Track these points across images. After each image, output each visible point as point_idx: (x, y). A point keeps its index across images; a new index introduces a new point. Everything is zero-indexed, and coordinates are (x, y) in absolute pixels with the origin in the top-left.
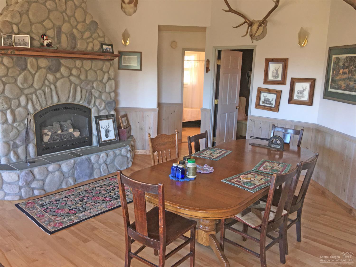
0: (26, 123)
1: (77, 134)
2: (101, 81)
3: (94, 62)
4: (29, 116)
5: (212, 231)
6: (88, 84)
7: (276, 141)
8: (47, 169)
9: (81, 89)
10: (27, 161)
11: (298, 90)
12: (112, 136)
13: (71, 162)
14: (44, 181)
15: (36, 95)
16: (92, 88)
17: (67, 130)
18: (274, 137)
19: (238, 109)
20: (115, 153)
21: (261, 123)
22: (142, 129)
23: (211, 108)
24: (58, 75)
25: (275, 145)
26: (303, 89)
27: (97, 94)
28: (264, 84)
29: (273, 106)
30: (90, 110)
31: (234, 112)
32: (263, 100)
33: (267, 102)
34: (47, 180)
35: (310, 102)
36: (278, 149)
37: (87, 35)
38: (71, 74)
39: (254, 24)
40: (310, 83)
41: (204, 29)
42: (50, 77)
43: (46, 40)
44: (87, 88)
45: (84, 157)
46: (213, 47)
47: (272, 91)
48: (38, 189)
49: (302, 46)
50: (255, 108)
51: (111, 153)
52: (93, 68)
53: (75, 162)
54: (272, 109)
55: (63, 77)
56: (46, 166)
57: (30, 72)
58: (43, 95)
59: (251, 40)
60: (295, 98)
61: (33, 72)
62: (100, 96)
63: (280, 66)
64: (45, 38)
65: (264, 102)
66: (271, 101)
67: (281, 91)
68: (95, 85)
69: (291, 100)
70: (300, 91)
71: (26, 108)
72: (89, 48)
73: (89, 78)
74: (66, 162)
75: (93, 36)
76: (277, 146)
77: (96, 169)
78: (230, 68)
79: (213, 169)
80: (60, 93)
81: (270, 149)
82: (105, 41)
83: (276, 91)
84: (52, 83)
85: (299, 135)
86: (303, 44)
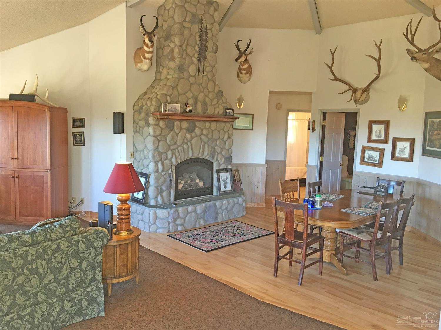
0: (170, 172)
1: (201, 184)
2: (222, 139)
3: (219, 124)
4: (172, 167)
5: (333, 251)
6: (213, 142)
7: (381, 189)
8: (187, 209)
9: (208, 145)
10: (171, 203)
11: (400, 148)
12: (229, 188)
13: (203, 206)
14: (184, 219)
15: (178, 150)
16: (215, 145)
17: (195, 181)
18: (379, 186)
19: (341, 166)
20: (234, 201)
21: (365, 178)
22: (251, 183)
23: (316, 165)
24: (193, 134)
25: (380, 193)
26: (404, 147)
27: (219, 150)
28: (368, 142)
29: (377, 162)
30: (212, 164)
31: (338, 169)
32: (368, 157)
33: (371, 159)
34: (187, 219)
35: (411, 159)
36: (383, 196)
37: (215, 101)
38: (202, 134)
39: (358, 90)
40: (410, 142)
41: (311, 94)
42: (188, 136)
43: (188, 107)
44: (212, 145)
45: (212, 203)
46: (319, 109)
47: (375, 149)
48: (180, 225)
49: (402, 110)
50: (360, 164)
51: (231, 201)
52: (217, 128)
53: (206, 205)
54: (376, 165)
55: (196, 136)
56: (186, 207)
57: (175, 132)
58: (182, 150)
59: (355, 104)
60: (397, 155)
61: (178, 132)
62: (221, 153)
63: (382, 127)
64: (188, 106)
65: (368, 159)
66: (375, 158)
67: (384, 149)
68: (218, 143)
69: (393, 157)
70: (401, 149)
71: (171, 160)
72: (216, 113)
73: (214, 137)
74: (200, 205)
75: (219, 102)
76: (382, 193)
77: (220, 213)
78: (334, 128)
79: (333, 204)
80: (194, 149)
81: (375, 196)
82: (227, 106)
83: (380, 149)
84: (189, 141)
85: (401, 186)
86: (402, 109)
